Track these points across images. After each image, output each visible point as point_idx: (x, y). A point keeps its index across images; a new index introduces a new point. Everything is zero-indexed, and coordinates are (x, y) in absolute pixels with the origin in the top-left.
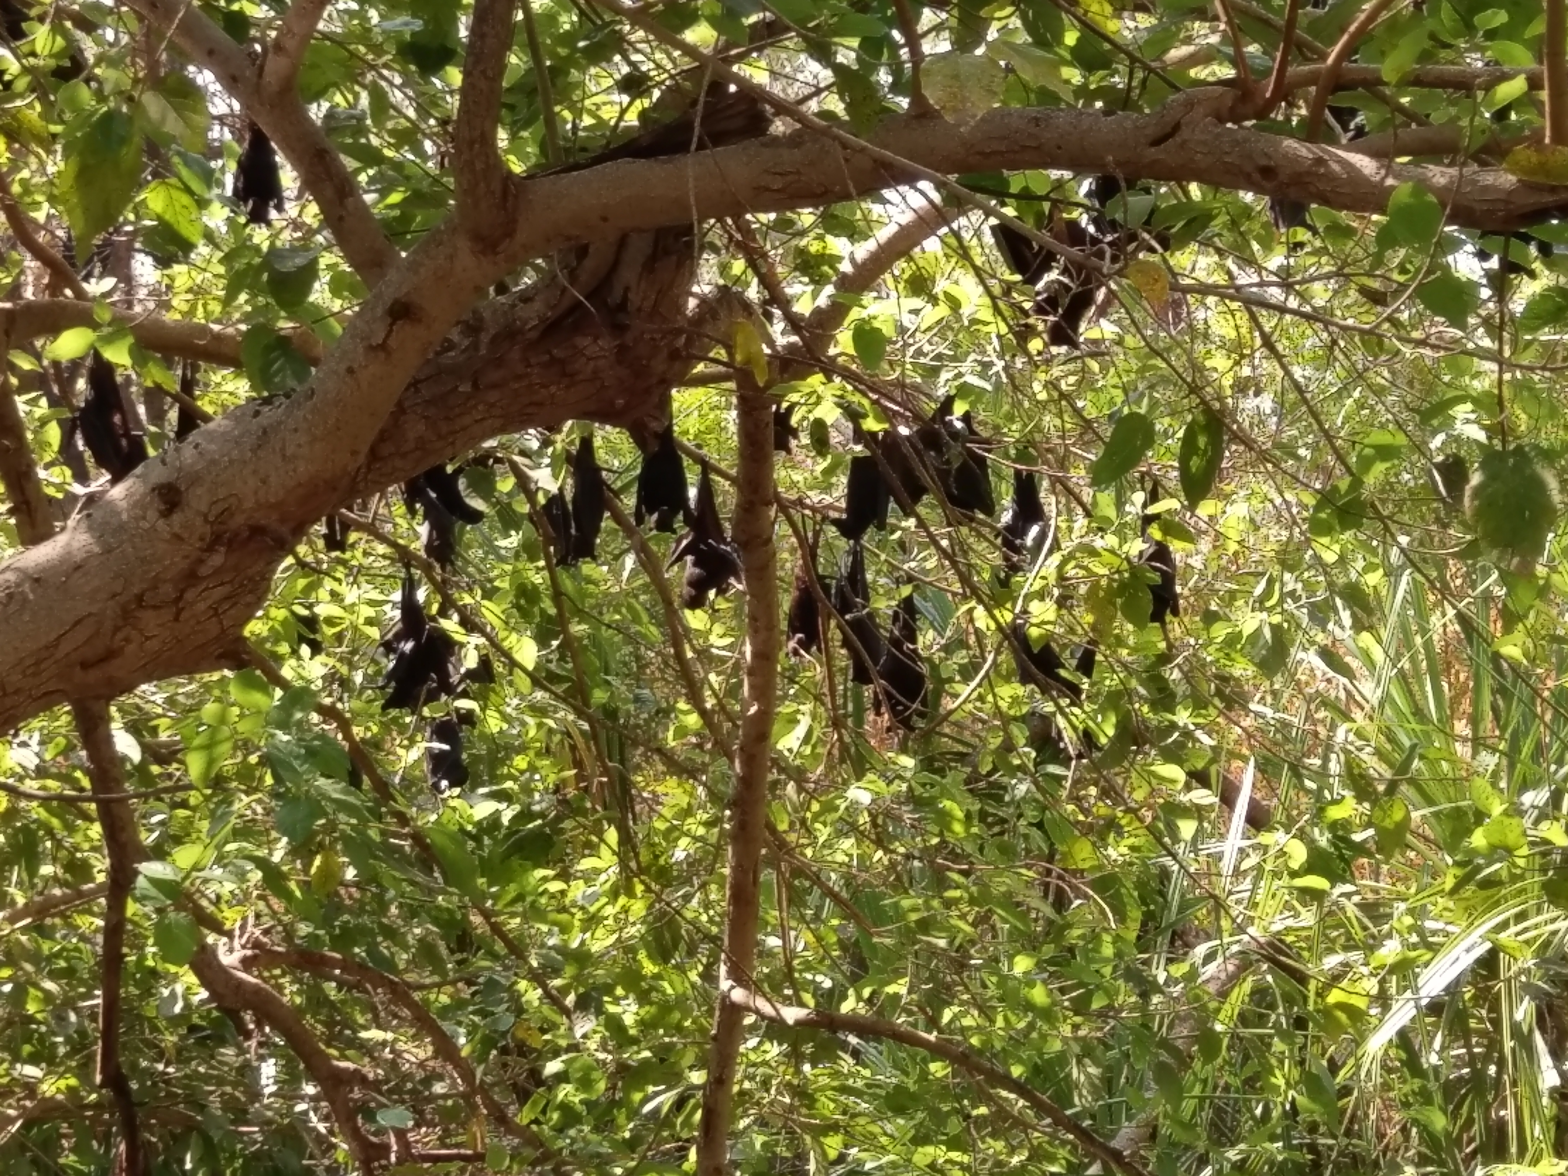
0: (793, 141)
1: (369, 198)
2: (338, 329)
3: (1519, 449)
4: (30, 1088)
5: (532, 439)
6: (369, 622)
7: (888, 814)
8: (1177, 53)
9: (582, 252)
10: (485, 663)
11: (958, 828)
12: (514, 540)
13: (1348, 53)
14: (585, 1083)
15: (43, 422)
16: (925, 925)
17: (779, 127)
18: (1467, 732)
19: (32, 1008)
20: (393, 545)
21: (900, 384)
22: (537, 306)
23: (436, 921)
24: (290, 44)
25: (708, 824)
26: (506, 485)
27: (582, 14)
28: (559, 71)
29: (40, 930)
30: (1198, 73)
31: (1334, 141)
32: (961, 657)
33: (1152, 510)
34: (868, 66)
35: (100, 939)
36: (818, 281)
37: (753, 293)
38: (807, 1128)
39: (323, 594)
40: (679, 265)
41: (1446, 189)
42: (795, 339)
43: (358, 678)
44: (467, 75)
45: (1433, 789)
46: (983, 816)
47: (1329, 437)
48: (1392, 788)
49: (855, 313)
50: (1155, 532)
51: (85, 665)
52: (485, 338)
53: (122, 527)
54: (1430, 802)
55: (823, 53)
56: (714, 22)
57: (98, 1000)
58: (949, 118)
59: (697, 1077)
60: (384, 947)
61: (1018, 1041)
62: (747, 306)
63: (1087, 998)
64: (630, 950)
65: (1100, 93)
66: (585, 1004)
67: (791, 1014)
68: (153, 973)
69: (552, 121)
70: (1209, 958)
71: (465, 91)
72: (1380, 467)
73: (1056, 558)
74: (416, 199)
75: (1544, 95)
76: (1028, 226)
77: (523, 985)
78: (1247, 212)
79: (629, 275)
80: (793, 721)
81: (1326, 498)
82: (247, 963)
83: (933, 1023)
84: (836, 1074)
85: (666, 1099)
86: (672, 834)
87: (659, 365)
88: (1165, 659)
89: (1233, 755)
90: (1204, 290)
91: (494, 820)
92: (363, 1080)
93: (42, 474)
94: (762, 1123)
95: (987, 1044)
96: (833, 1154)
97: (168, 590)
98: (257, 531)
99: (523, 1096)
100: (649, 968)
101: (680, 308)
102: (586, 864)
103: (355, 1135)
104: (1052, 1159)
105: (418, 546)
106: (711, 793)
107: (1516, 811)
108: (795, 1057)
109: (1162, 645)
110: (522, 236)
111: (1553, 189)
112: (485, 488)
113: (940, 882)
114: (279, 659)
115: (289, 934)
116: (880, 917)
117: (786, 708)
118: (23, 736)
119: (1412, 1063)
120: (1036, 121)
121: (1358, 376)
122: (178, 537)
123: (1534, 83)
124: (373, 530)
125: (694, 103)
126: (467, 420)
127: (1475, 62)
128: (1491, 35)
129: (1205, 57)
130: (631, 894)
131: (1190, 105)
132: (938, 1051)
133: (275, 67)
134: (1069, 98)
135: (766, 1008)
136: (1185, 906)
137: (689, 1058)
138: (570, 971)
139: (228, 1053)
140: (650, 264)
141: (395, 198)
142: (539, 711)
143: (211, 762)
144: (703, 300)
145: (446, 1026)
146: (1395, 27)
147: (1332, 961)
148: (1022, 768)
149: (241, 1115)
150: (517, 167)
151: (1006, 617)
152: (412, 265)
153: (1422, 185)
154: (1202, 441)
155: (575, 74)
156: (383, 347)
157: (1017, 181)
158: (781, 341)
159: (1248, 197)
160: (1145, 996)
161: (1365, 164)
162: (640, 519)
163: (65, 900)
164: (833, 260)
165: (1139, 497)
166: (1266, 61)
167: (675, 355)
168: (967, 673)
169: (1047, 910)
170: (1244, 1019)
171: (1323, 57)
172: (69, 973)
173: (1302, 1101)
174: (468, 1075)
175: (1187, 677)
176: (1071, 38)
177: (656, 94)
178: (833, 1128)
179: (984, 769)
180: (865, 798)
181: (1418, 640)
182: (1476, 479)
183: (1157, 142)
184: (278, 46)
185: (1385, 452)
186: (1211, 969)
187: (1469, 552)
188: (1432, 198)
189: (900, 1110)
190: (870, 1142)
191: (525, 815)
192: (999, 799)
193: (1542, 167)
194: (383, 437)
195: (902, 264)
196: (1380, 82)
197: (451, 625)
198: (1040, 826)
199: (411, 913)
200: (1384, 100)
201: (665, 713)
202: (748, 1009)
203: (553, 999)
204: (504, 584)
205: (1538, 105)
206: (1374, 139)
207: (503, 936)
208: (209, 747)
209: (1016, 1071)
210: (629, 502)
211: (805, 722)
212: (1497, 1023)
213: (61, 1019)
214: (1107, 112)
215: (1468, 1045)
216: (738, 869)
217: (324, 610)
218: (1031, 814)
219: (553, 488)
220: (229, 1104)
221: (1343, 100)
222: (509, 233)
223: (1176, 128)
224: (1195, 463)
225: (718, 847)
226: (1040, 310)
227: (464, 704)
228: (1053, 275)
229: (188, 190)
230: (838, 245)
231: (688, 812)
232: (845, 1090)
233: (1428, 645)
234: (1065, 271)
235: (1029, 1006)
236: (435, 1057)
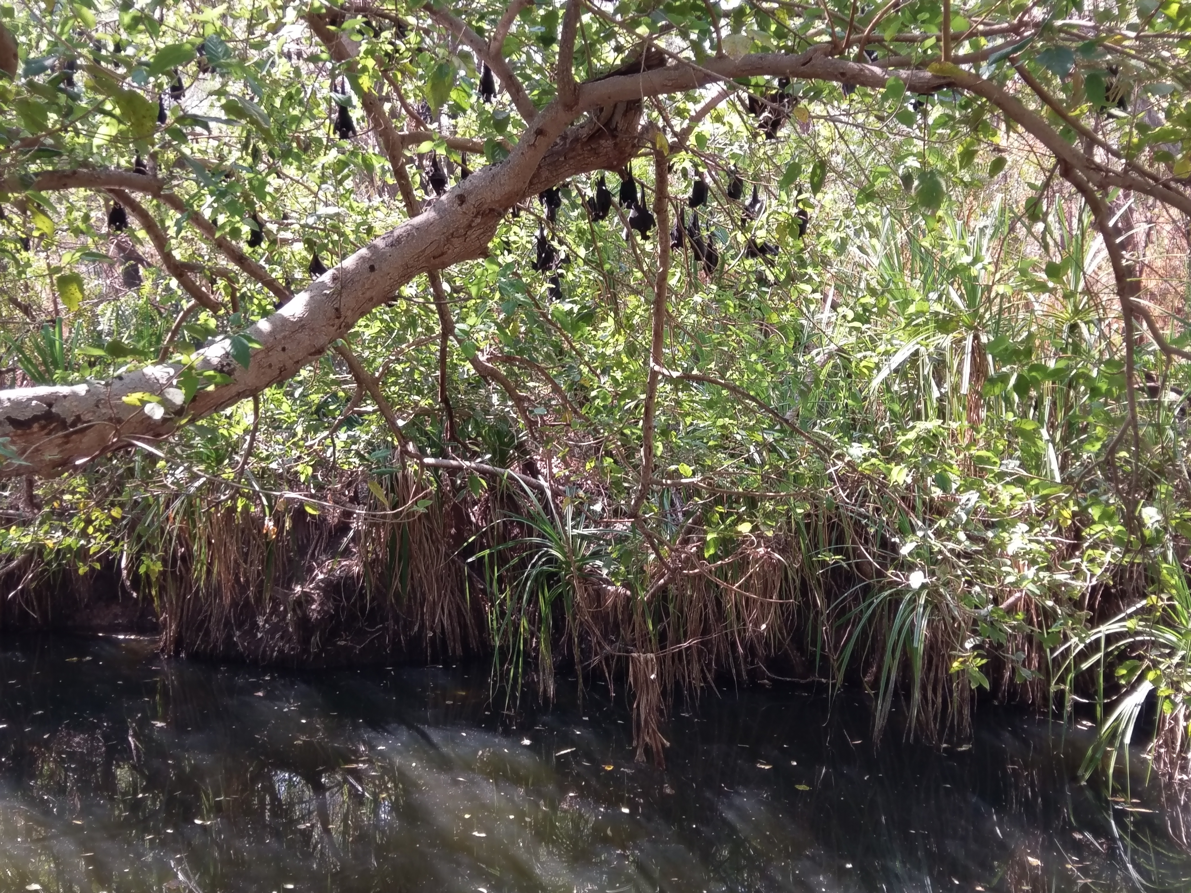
0: (676, 68)
1: (527, 92)
2: (517, 141)
3: (931, 172)
4: (416, 404)
5: (583, 177)
6: (528, 242)
7: (708, 306)
8: (812, 31)
9: (601, 110)
10: (567, 256)
11: (732, 310)
12: (575, 213)
13: (873, 29)
14: (604, 399)
15: (414, 174)
16: (720, 344)
17: (671, 62)
18: (909, 274)
19: (416, 376)
20: (536, 215)
21: (710, 155)
22: (586, 129)
23: (552, 346)
24: (499, 37)
25: (645, 311)
26: (574, 193)
27: (600, 23)
28: (593, 45)
29: (417, 350)
30: (817, 39)
31: (867, 62)
32: (732, 252)
33: (799, 198)
34: (701, 39)
35: (438, 354)
36: (684, 118)
37: (661, 123)
38: (680, 414)
39: (512, 233)
40: (635, 114)
41: (907, 78)
42: (676, 139)
43: (524, 263)
44: (561, 47)
45: (896, 293)
46: (740, 306)
47: (863, 170)
48: (883, 293)
49: (696, 130)
50: (800, 205)
51: (434, 258)
52: (568, 141)
53: (445, 210)
54: (895, 299)
55: (685, 35)
56: (648, 26)
57: (438, 373)
58: (732, 58)
59: (643, 396)
60: (535, 355)
61: (752, 382)
62: (658, 128)
63: (776, 368)
64: (618, 353)
65: (784, 47)
66: (603, 372)
67: (675, 374)
68: (456, 364)
69: (590, 63)
70: (818, 354)
71: (560, 54)
72: (881, 180)
73: (766, 214)
74: (544, 92)
75: (942, 44)
76: (758, 96)
77: (582, 367)
78: (834, 89)
79: (618, 117)
80: (674, 275)
81: (862, 190)
82: (488, 360)
83: (723, 377)
84: (690, 395)
85: (632, 404)
86: (633, 313)
87: (628, 149)
88: (802, 250)
89: (827, 284)
90: (819, 117)
91: (571, 311)
92: (529, 400)
93: (415, 193)
94: (664, 413)
95: (741, 385)
96: (688, 423)
97: (462, 231)
98: (492, 210)
99: (582, 405)
100: (625, 360)
101: (635, 129)
102: (603, 325)
103: (526, 418)
104: (764, 423)
105: (544, 216)
106: (646, 300)
107: (926, 299)
108: (676, 390)
109: (802, 245)
110: (581, 104)
111: (944, 78)
112: (568, 195)
113: (725, 328)
114: (497, 256)
115: (501, 351)
116: (704, 341)
117: (672, 270)
118: (410, 284)
119: (888, 389)
120: (761, 58)
121: (873, 148)
122: (465, 213)
123: (938, 39)
124: (528, 210)
125: (641, 55)
126: (562, 170)
127: (917, 32)
128: (923, 22)
129: (820, 33)
130: (620, 334)
131: (815, 51)
132: (725, 386)
133: (494, 45)
134: (773, 49)
135: (666, 372)
136: (809, 337)
137: (639, 391)
138: (599, 360)
139: (482, 391)
140: (625, 114)
141: (536, 92)
142: (586, 272)
143: (479, 290)
144: (643, 126)
145: (556, 381)
146: (889, 20)
147: (860, 355)
148: (754, 290)
149: (487, 412)
150: (577, 79)
151: (749, 236)
152: (543, 116)
153: (898, 77)
154: (818, 171)
155: (598, 46)
156: (534, 145)
157: (753, 80)
158: (670, 141)
159: (835, 83)
160: (796, 367)
161: (877, 70)
162: (621, 205)
163: (426, 340)
164: (688, 111)
165: (795, 193)
166: (843, 34)
167: (634, 146)
168: (733, 258)
169: (762, 338)
170: (829, 375)
171: (863, 32)
172: (429, 365)
173: (850, 402)
174: (564, 398)
175: (811, 256)
176: (773, 27)
177: (627, 52)
178: (688, 414)
179: (740, 289)
180: (700, 300)
181: (892, 243)
182: (916, 183)
183: (804, 64)
184: (495, 38)
185: (883, 174)
186: (817, 359)
187: (913, 209)
188: (902, 82)
189: (711, 408)
190: (701, 418)
191: (583, 307)
192: (745, 300)
193: (941, 70)
194: (534, 176)
195: (712, 111)
196: (883, 40)
197: (555, 244)
198: (759, 309)
199: (544, 343)
200: (885, 47)
201: (629, 273)
202: (660, 373)
203: (593, 371)
204: (573, 229)
205: (940, 48)
206: (880, 61)
207: (575, 350)
208: (478, 284)
209: (752, 393)
210: (616, 199)
211: (678, 275)
212: (918, 376)
213: (426, 380)
214: (786, 54)
215: (907, 383)
216: (657, 325)
217: (513, 238)
218: (757, 305)
219: (591, 195)
220: (483, 409)
221: (869, 48)
222: (577, 104)
223: (811, 59)
224: (816, 179)
225: (649, 318)
226: (761, 126)
227: (560, 271)
228: (766, 114)
229: (465, 91)
230: (690, 106)
231: (638, 307)
232: (693, 401)
233: (895, 244)
234: (770, 112)
235: (756, 371)
236: (552, 392)
